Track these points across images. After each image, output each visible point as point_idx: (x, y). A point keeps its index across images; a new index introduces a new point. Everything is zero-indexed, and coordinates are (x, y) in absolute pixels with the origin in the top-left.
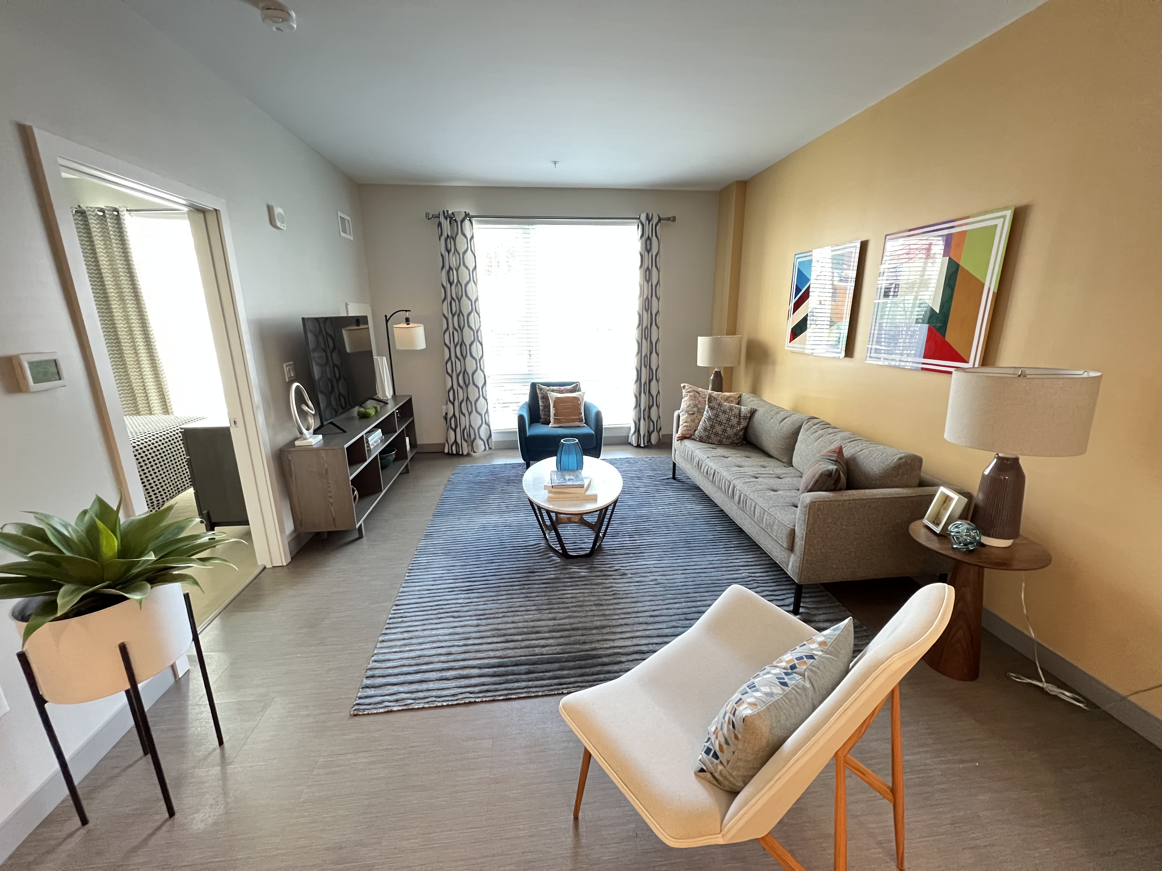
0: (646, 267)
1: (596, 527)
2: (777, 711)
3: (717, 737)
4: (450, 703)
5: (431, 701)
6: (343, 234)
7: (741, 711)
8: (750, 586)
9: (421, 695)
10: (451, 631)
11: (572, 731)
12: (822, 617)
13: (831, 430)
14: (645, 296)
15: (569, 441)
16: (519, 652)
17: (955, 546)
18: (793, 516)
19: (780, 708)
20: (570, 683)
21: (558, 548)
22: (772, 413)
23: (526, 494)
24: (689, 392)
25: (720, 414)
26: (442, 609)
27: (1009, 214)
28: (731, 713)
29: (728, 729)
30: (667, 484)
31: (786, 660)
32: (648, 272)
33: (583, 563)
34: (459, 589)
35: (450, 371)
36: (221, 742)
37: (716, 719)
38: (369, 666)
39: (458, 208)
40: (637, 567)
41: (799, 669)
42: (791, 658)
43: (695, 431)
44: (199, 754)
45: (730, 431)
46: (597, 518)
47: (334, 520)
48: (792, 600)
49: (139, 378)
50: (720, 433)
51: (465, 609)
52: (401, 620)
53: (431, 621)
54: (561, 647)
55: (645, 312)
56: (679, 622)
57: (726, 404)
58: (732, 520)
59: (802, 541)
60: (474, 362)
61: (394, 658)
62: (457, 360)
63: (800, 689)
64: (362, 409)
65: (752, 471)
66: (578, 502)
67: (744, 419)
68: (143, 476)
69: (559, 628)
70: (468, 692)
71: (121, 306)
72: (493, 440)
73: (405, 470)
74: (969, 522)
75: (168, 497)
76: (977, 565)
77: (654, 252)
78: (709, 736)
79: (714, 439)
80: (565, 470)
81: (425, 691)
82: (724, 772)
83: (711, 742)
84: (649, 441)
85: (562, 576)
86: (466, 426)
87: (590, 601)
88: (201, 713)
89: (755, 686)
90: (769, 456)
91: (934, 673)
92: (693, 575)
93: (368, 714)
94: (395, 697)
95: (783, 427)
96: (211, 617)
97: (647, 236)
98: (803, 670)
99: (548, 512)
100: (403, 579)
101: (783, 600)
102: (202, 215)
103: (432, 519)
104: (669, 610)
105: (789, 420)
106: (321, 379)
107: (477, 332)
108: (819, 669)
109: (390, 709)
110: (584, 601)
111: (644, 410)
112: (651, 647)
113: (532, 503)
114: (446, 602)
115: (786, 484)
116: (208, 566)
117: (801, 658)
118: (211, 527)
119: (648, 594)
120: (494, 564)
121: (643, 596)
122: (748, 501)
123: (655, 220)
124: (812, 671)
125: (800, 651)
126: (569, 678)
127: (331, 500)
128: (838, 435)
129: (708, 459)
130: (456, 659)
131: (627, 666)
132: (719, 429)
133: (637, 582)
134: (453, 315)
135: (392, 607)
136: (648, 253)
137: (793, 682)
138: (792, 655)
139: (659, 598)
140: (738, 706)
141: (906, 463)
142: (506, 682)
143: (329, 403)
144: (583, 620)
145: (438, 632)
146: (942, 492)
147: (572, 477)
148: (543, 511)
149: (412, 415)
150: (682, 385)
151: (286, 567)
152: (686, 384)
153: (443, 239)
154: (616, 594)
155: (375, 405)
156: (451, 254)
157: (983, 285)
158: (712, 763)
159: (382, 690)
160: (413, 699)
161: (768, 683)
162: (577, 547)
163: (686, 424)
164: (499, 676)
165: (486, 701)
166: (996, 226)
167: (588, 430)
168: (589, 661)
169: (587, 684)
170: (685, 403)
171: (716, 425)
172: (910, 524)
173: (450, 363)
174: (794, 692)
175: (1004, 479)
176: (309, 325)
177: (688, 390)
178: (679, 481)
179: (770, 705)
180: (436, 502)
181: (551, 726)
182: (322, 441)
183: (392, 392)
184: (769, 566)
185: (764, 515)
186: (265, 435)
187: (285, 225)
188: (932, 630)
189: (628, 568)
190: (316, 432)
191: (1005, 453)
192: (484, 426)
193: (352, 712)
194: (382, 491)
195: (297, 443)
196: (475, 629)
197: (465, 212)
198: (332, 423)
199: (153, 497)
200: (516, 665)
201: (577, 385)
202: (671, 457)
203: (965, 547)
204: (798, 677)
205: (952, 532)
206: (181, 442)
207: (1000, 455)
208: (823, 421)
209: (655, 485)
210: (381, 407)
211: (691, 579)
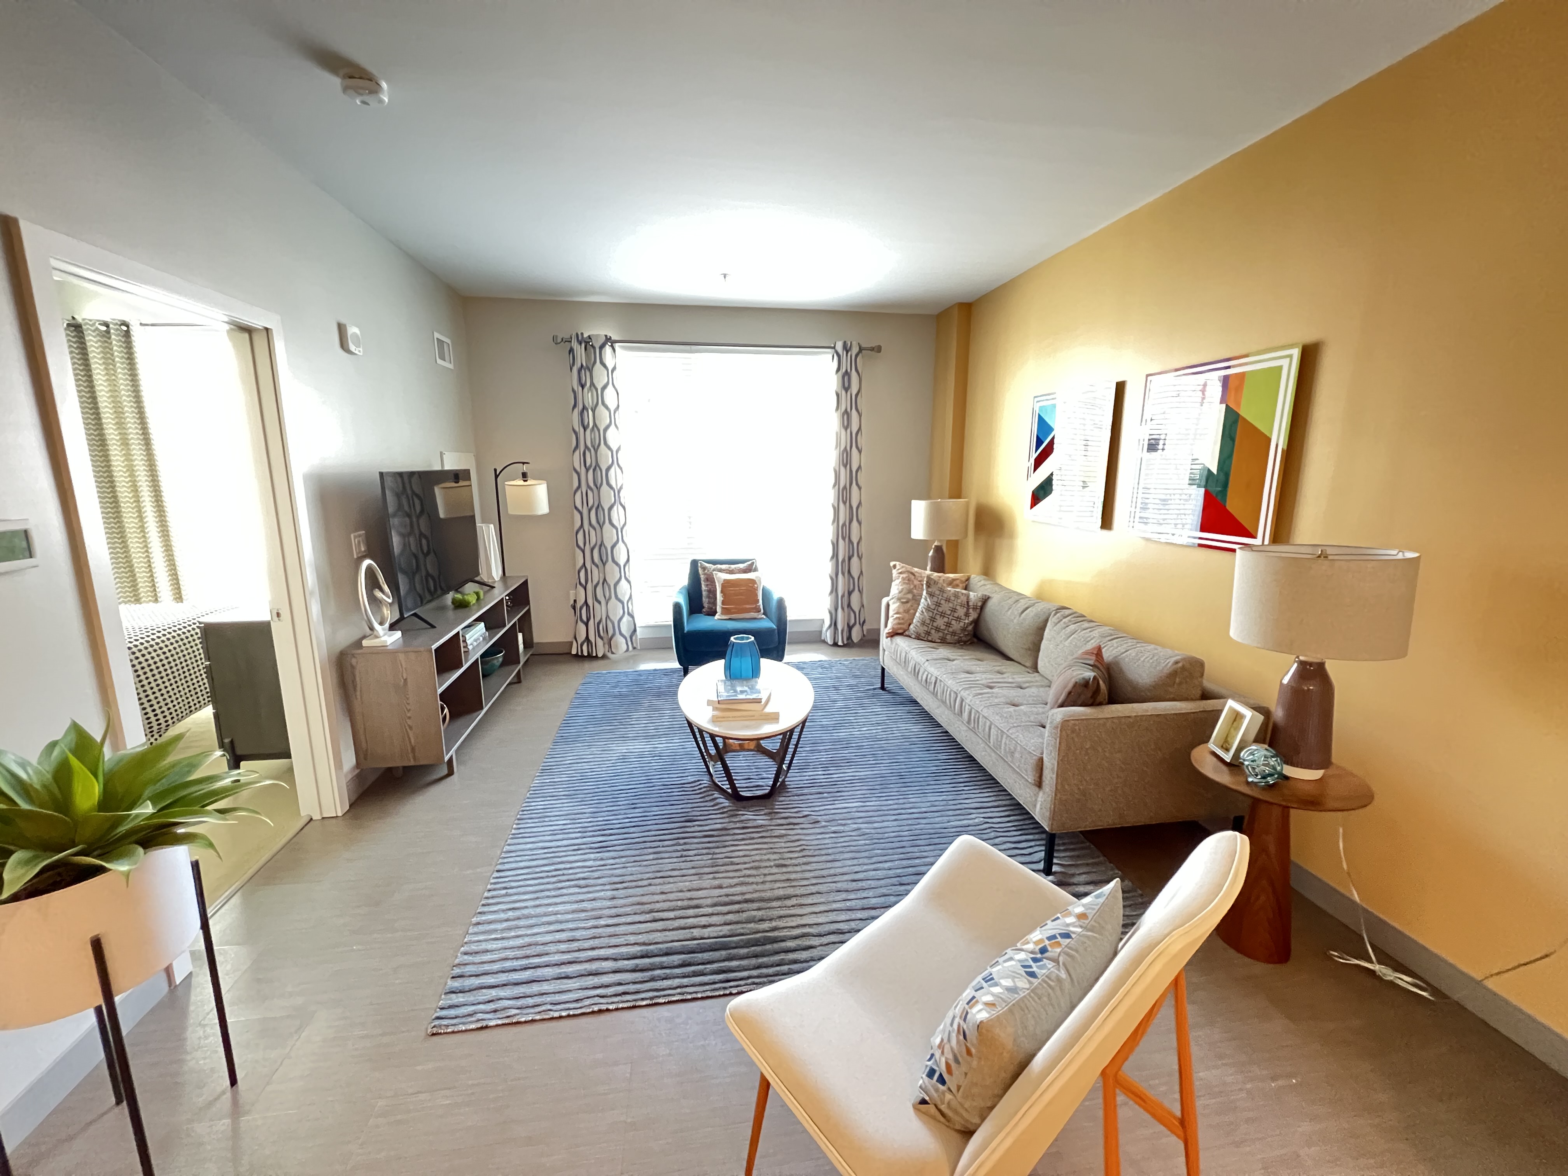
0: (843, 409)
1: (778, 757)
2: (1022, 1013)
3: (943, 1053)
4: (571, 1013)
5: (544, 1011)
6: (439, 361)
7: (975, 1015)
8: (985, 836)
9: (530, 1001)
10: (575, 906)
11: (743, 1049)
12: (1083, 878)
13: (1086, 625)
14: (843, 448)
15: (742, 638)
16: (671, 935)
17: (1250, 780)
18: (1041, 740)
19: (1027, 1008)
20: (741, 979)
21: (726, 786)
22: (1010, 601)
23: (682, 712)
24: (901, 573)
25: (943, 602)
26: (564, 875)
27: (1296, 353)
28: (961, 1017)
29: (958, 1041)
30: (873, 696)
31: (1034, 940)
32: (845, 417)
33: (760, 806)
34: (588, 846)
35: (581, 544)
36: (233, 1081)
37: (942, 1027)
38: (457, 961)
39: (597, 330)
40: (833, 812)
41: (1051, 952)
42: (1040, 937)
43: (910, 625)
44: (200, 1099)
45: (956, 626)
46: (779, 744)
47: (413, 749)
48: (1042, 854)
49: (143, 550)
50: (943, 627)
51: (596, 874)
52: (504, 892)
53: (548, 893)
54: (729, 927)
55: (842, 469)
56: (890, 887)
57: (949, 589)
58: (960, 745)
59: (1053, 774)
60: (615, 531)
61: (493, 949)
62: (591, 530)
63: (1052, 981)
64: (459, 596)
65: (986, 679)
66: (753, 722)
67: (973, 608)
68: (142, 695)
69: (726, 899)
70: (598, 996)
71: (123, 452)
72: (639, 637)
73: (516, 679)
74: (1266, 746)
75: (175, 720)
76: (1280, 805)
77: (854, 389)
78: (932, 1052)
79: (935, 635)
80: (736, 678)
81: (536, 995)
82: (954, 1103)
83: (936, 1061)
84: (849, 637)
85: (732, 825)
86: (601, 619)
87: (769, 860)
88: (206, 1037)
89: (992, 979)
90: (1009, 659)
91: (1232, 952)
92: (910, 822)
93: (453, 1032)
94: (492, 1006)
95: (1024, 619)
96: (227, 894)
97: (844, 370)
98: (1057, 954)
99: (713, 737)
100: (509, 832)
101: (1030, 854)
102: (247, 336)
103: (552, 747)
104: (878, 872)
105: (1032, 611)
106: (402, 554)
107: (619, 492)
108: (1077, 951)
109: (484, 1024)
110: (761, 861)
111: (843, 596)
112: (853, 925)
113: (690, 725)
114: (568, 866)
115: (1030, 696)
116: (231, 820)
117: (1053, 937)
118: (235, 764)
119: (848, 849)
120: (637, 810)
121: (842, 852)
122: (980, 720)
123: (855, 350)
124: (1068, 954)
125: (1052, 928)
126: (739, 971)
127: (409, 722)
128: (1096, 631)
129: (927, 663)
130: (581, 948)
131: (820, 953)
132: (940, 622)
133: (834, 832)
134: (587, 470)
135: (492, 874)
136: (846, 392)
137: (1044, 971)
138: (1041, 934)
139: (864, 854)
140: (971, 1008)
141: (1183, 668)
142: (653, 979)
143: (412, 588)
144: (760, 887)
145: (556, 909)
146: (1231, 708)
147: (746, 688)
148: (705, 735)
149: (527, 603)
150: (892, 564)
151: (341, 819)
152: (897, 563)
153: (575, 369)
154: (804, 849)
155: (477, 590)
156: (586, 390)
157: (1268, 440)
158: (937, 1090)
159: (475, 996)
160: (518, 1008)
161: (1010, 973)
162: (752, 784)
163: (898, 616)
164: (642, 970)
165: (623, 1008)
166: (1280, 368)
167: (766, 624)
168: (768, 947)
169: (765, 980)
170: (896, 588)
171: (938, 617)
172: (1192, 749)
173: (581, 532)
174: (1045, 985)
175: (1309, 689)
176: (389, 482)
177: (900, 571)
178: (889, 692)
179: (1014, 1005)
180: (559, 724)
181: (714, 1043)
182: (401, 639)
183: (500, 572)
184: (1012, 808)
185: (1002, 739)
186: (320, 632)
187: (361, 349)
188: (1222, 896)
189: (822, 813)
190: (392, 627)
191: (1305, 656)
192: (626, 618)
193: (429, 1030)
194: (482, 708)
195: (365, 643)
196: (609, 903)
197: (606, 336)
198: (415, 615)
199: (153, 719)
200: (667, 954)
201: (753, 563)
202: (879, 659)
203: (1264, 781)
204: (1050, 964)
205: (1247, 760)
206: (198, 642)
207: (1302, 658)
208: (1075, 613)
209: (858, 698)
210: (485, 593)
211: (907, 828)
